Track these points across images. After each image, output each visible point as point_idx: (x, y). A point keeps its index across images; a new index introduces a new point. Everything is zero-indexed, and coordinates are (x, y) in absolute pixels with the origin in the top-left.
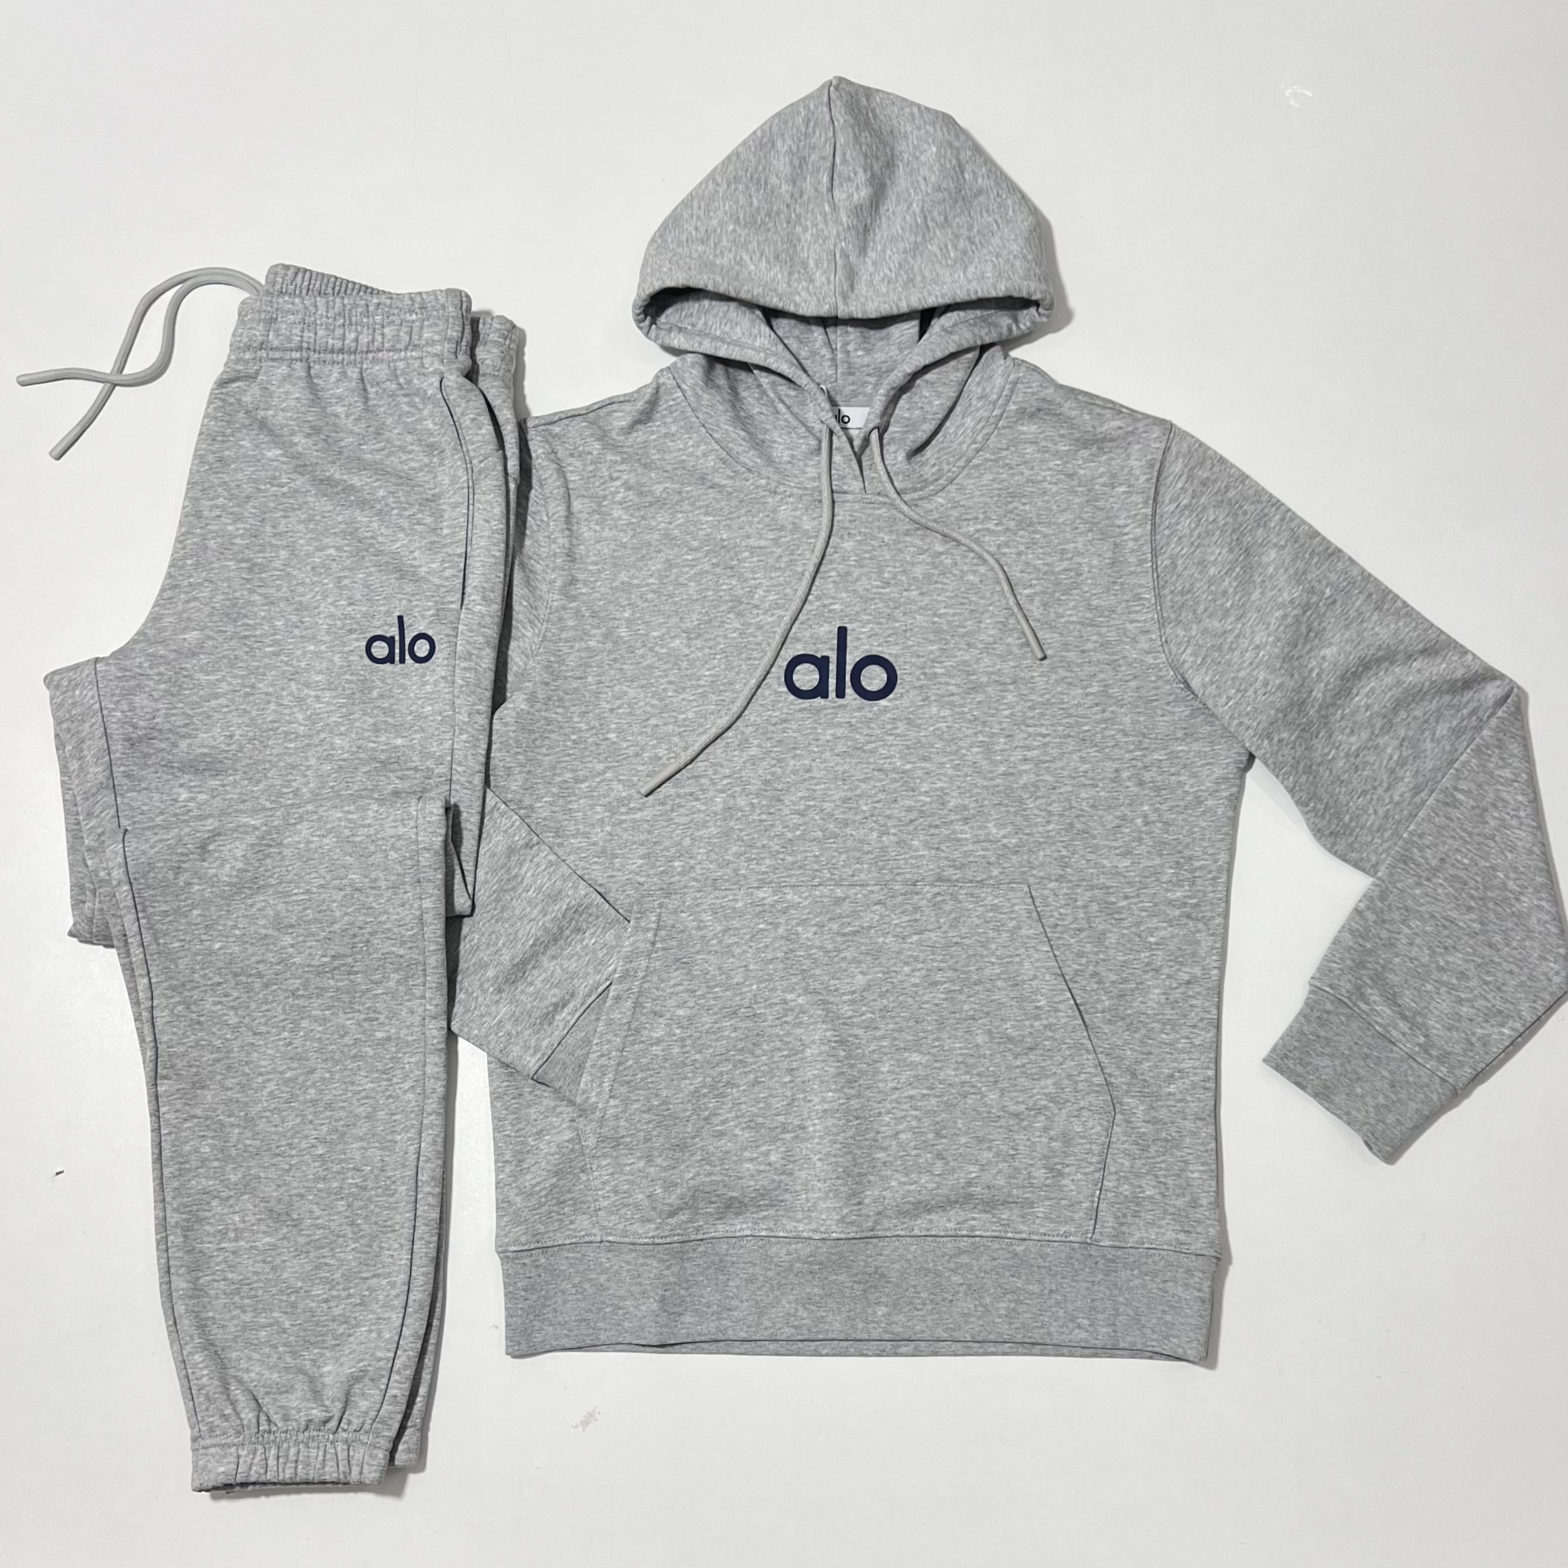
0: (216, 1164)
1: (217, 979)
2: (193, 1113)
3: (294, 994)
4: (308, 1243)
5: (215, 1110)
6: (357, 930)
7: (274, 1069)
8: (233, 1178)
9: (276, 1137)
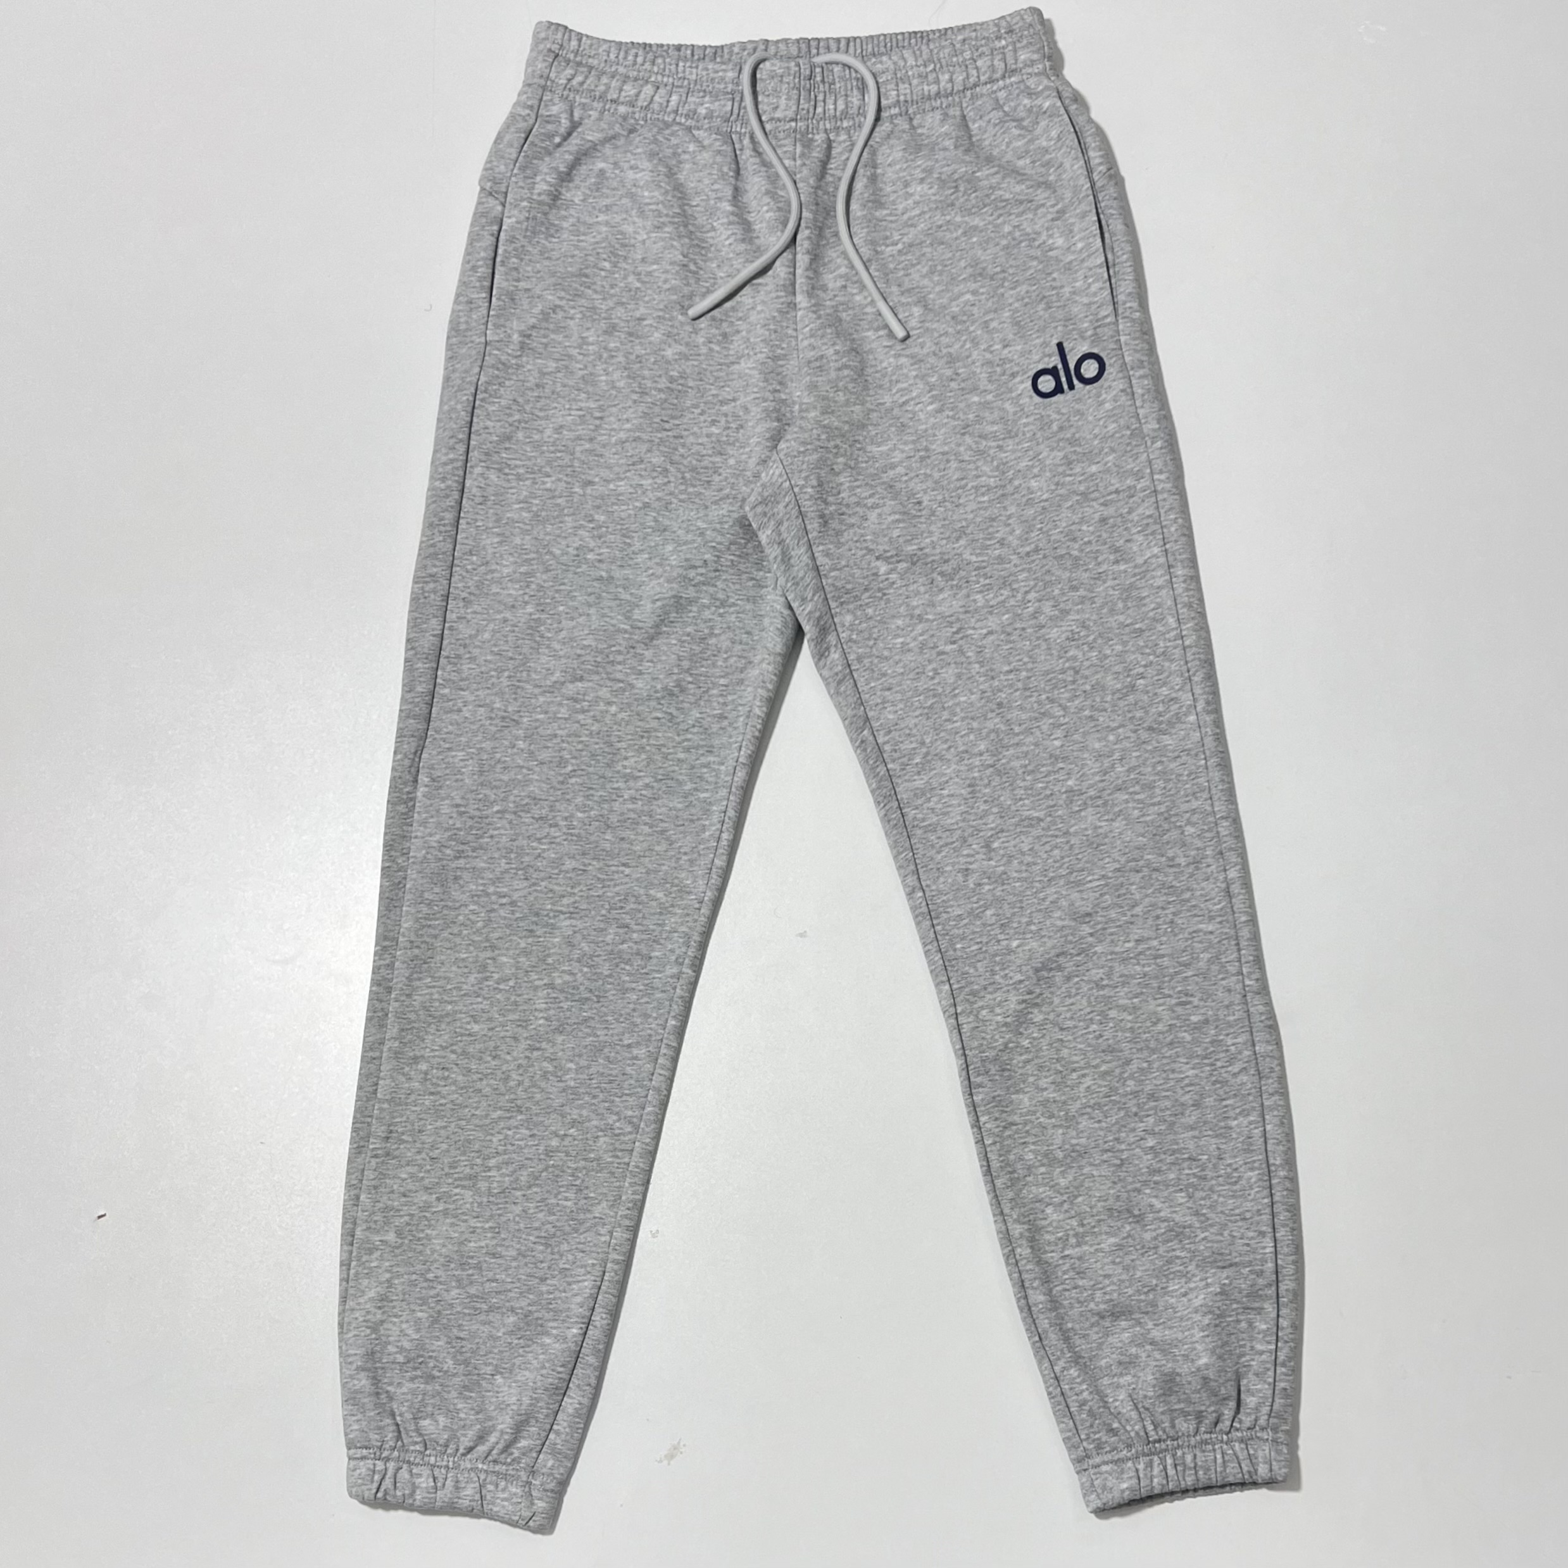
0: (1043, 1170)
1: (1019, 977)
2: (1010, 1119)
3: (1099, 986)
4: (1155, 1238)
5: (1034, 1113)
6: (1159, 912)
7: (1088, 1063)
8: (1063, 1182)
9: (1102, 1133)
